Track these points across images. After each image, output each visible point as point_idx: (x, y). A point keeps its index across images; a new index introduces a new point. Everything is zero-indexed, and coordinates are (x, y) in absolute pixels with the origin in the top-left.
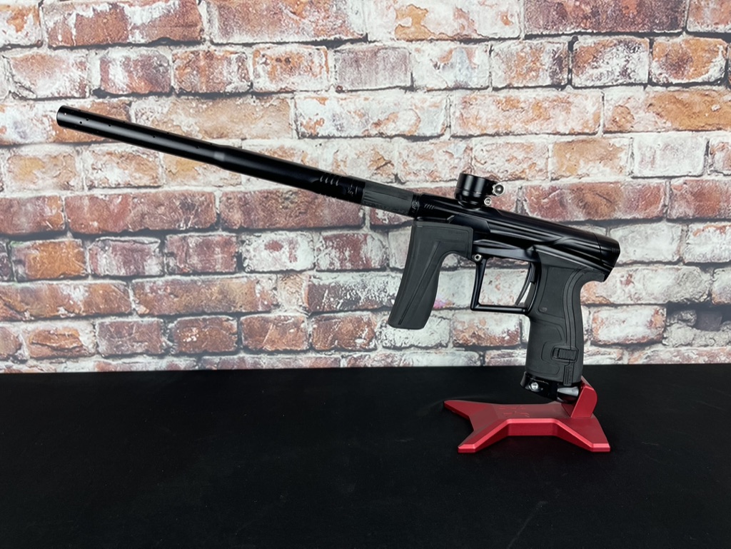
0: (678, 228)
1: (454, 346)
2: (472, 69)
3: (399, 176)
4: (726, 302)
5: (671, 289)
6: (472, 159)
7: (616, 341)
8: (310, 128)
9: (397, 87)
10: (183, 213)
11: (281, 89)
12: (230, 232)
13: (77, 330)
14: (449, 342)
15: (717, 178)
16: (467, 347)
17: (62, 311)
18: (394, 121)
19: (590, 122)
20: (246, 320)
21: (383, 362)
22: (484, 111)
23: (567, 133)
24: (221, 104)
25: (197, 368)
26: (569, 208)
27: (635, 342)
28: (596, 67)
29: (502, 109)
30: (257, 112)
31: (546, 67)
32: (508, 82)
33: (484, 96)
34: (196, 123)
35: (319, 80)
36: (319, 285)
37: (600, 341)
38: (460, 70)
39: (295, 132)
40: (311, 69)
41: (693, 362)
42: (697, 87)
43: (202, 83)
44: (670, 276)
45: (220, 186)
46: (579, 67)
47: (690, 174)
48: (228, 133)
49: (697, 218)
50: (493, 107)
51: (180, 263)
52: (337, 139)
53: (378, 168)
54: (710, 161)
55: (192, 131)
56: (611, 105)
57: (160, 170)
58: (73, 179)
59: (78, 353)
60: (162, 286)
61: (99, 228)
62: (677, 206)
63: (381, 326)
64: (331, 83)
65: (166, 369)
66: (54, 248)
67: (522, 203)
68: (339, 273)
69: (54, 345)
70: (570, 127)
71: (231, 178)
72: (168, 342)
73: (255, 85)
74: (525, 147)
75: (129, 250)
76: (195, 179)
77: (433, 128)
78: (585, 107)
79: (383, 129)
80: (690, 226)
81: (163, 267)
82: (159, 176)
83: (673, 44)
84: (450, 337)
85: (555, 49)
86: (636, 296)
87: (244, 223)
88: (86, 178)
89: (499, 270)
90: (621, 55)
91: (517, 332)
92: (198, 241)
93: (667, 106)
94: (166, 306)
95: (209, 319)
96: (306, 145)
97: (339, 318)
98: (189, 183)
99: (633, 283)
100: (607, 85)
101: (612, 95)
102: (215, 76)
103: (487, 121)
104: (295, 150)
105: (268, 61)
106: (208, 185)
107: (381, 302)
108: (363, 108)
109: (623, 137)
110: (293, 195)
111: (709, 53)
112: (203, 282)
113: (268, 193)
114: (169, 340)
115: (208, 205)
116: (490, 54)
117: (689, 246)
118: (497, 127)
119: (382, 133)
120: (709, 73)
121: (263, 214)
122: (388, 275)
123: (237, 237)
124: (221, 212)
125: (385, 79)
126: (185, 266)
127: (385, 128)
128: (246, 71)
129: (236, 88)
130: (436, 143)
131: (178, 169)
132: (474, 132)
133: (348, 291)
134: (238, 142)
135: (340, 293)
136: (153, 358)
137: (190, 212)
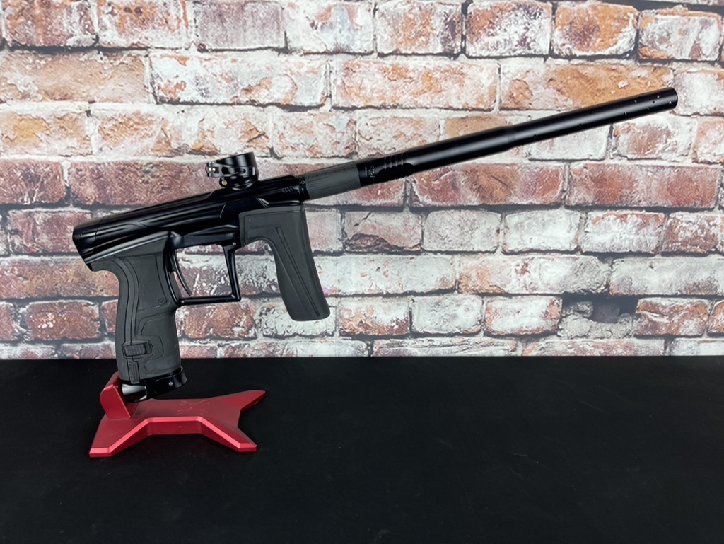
0: (576, 216)
1: (341, 335)
2: (354, 30)
3: (274, 149)
4: (624, 294)
5: (568, 279)
6: (356, 134)
7: (510, 332)
8: (170, 92)
9: (269, 48)
10: (26, 185)
11: (133, 44)
12: (83, 209)
14: (335, 330)
15: (620, 163)
16: (353, 336)
18: (266, 88)
19: (485, 96)
20: (109, 305)
21: (264, 351)
22: (369, 80)
23: (460, 108)
24: (62, 60)
25: (56, 355)
26: (462, 191)
27: (529, 333)
28: (492, 35)
29: (389, 79)
30: (105, 70)
31: (437, 32)
32: (395, 48)
33: (368, 62)
34: (34, 82)
35: (177, 35)
36: (190, 268)
37: (494, 332)
38: (340, 32)
39: (151, 95)
40: (167, 22)
41: (588, 354)
42: (603, 60)
43: (39, 34)
44: (566, 266)
45: (67, 156)
46: (474, 33)
47: (591, 158)
48: (73, 94)
49: (596, 205)
50: (378, 76)
51: (27, 242)
52: (202, 106)
53: (250, 141)
54: (613, 144)
55: (30, 90)
56: (507, 78)
60: (8, 266)
62: (576, 192)
63: (261, 314)
64: (191, 40)
65: (21, 358)
67: (411, 185)
68: (211, 256)
70: (463, 102)
71: (80, 147)
72: (21, 329)
73: (102, 39)
74: (414, 122)
76: (37, 147)
77: (312, 97)
78: (479, 80)
79: (254, 96)
80: (589, 214)
81: (8, 246)
83: (579, 10)
84: (336, 325)
85: (447, 12)
86: (531, 286)
87: (99, 199)
89: (387, 256)
90: (520, 21)
91: (407, 321)
92: (46, 217)
93: (569, 82)
94: (15, 289)
95: (66, 304)
96: (164, 111)
98: (31, 152)
99: (529, 272)
100: (504, 55)
101: (509, 67)
102: (53, 27)
103: (372, 91)
104: (153, 116)
105: (116, 11)
106: (53, 154)
107: (260, 288)
108: (230, 71)
109: (521, 115)
110: (154, 168)
111: (618, 21)
112: (56, 263)
113: (125, 164)
114: (21, 325)
115: (55, 177)
116: (374, 13)
117: (588, 234)
118: (382, 98)
119: (253, 101)
120: (618, 45)
121: (121, 188)
122: (267, 259)
123: (92, 214)
124: (70, 186)
125: (255, 38)
126: (33, 245)
127: (257, 95)
128: (89, 22)
129: (79, 41)
130: (316, 115)
131: (16, 135)
132: (358, 103)
133: (223, 275)
134: (85, 105)
135: (213, 277)
136: (6, 345)
137: (34, 185)
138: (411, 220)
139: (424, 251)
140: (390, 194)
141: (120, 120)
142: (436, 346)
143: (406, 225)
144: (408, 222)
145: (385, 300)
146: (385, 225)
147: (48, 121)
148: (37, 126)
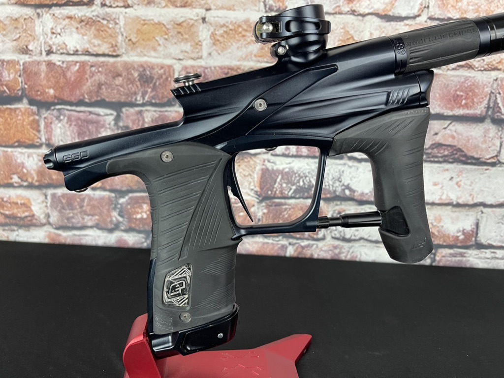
10: (141, 85)
13: (29, 200)
17: (15, 179)
21: (330, 252)
36: (273, 169)
45: (180, 59)
57: (120, 38)
58: (32, 43)
59: (29, 223)
61: (55, 97)
65: (115, 245)
66: (10, 114)
67: (496, 96)
68: (293, 159)
69: (7, 213)
71: (193, 52)
72: (119, 218)
75: (84, 120)
76: (155, 50)
77: (410, 8)
79: (356, 6)
82: (118, 45)
88: (45, 43)
89: (462, 166)
91: (473, 232)
92: (154, 115)
97: (289, 205)
98: (148, 54)
106: (168, 57)
107: (335, 191)
113: (229, 69)
114: (120, 215)
115: (167, 79)
119: (354, 11)
122: (345, 164)
127: (358, 5)
130: (411, 25)
131: (138, 38)
132: (454, 15)
133: (302, 177)
134: (202, 12)
135: (293, 179)
136: (103, 232)
137: (148, 85)
138: (491, 131)
139: (500, 162)
140: (473, 104)
141: (231, 27)
142: (497, 258)
143: (485, 136)
144: (488, 133)
145: (454, 209)
146: (465, 135)
147: (168, 27)
148: (157, 31)
